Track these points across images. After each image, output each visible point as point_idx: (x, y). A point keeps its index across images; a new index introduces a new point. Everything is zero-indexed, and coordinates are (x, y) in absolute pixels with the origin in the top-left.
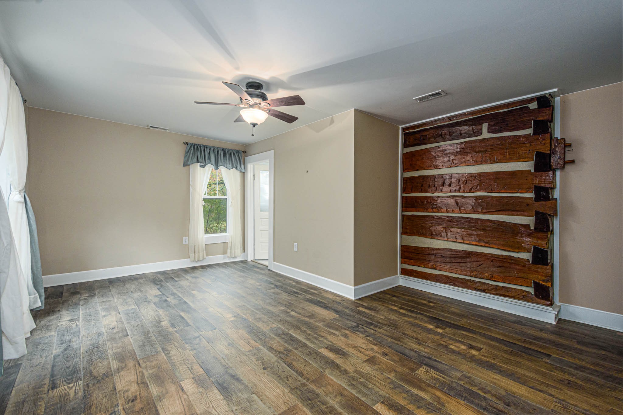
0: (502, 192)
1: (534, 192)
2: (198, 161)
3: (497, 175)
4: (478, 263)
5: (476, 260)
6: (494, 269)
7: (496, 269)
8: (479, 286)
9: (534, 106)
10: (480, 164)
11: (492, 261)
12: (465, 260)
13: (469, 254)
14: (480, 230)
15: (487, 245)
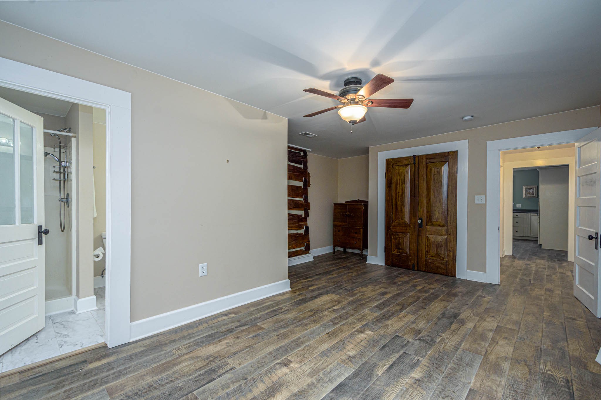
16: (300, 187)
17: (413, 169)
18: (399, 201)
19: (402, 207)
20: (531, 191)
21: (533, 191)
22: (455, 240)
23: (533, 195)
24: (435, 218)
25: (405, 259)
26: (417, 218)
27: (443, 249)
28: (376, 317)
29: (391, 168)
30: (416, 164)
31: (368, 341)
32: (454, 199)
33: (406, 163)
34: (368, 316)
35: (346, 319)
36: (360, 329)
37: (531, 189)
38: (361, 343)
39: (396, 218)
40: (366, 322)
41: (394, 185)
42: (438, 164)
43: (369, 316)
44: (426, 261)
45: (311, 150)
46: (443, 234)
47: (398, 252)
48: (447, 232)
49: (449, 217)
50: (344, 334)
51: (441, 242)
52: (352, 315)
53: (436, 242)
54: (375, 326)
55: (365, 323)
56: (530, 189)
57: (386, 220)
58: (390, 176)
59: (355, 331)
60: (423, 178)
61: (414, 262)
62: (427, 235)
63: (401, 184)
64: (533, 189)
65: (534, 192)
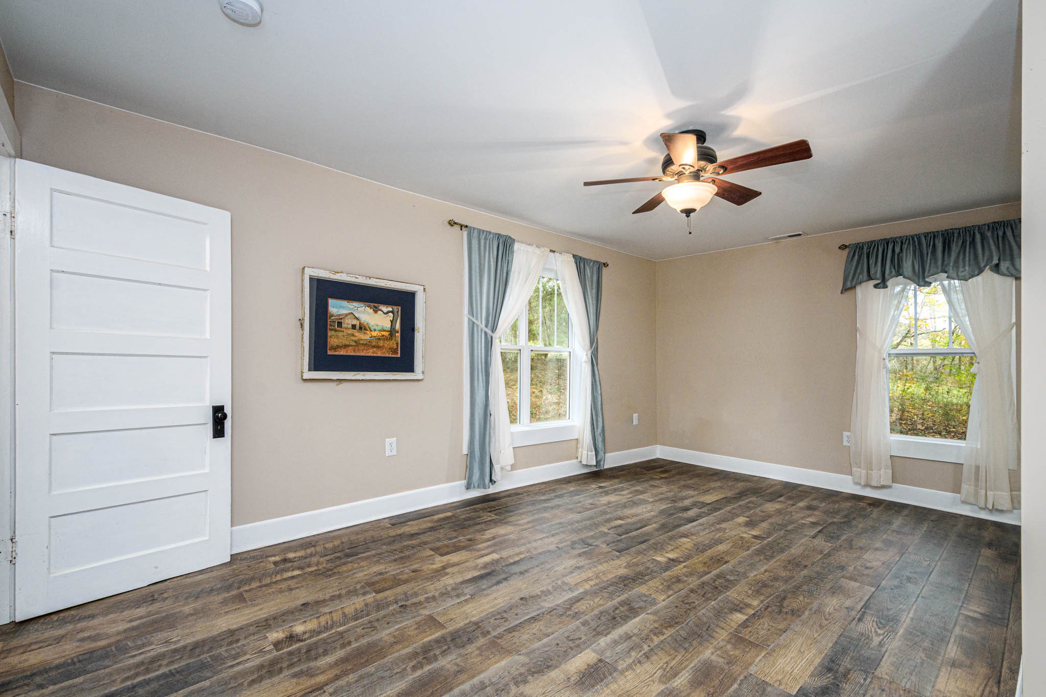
2: (870, 278)
28: (642, 583)
31: (664, 549)
34: (660, 587)
35: (703, 583)
36: (676, 564)
38: (673, 548)
40: (664, 574)
43: (657, 587)
50: (700, 559)
52: (692, 591)
54: (648, 568)
55: (667, 573)
59: (683, 562)
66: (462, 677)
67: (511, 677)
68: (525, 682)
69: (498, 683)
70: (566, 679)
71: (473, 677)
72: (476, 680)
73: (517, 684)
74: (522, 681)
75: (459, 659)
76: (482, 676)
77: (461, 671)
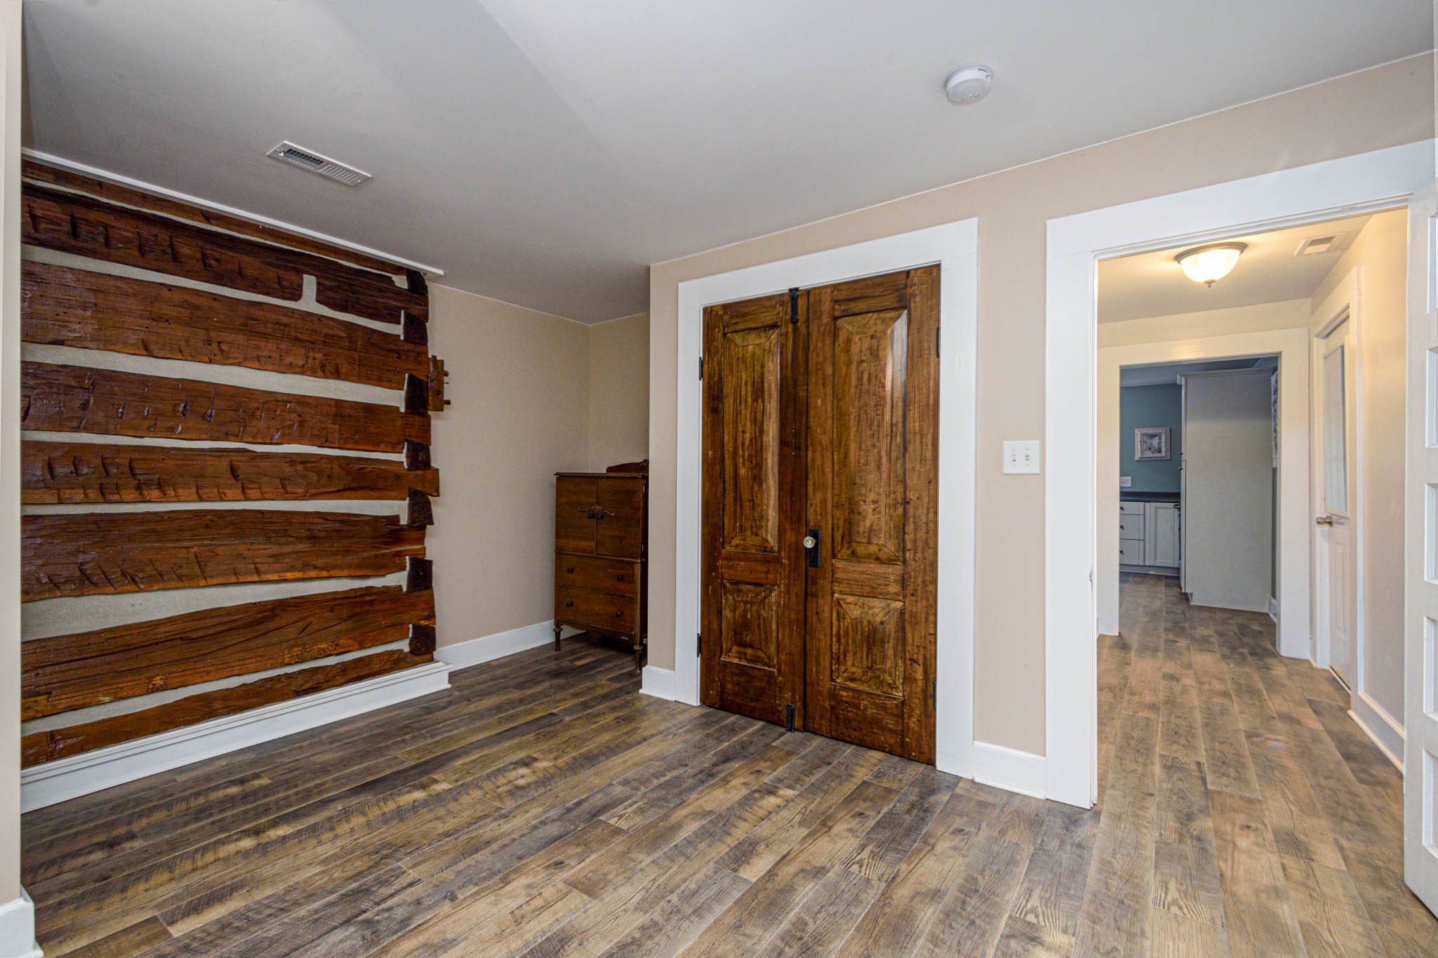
0: (349, 447)
1: (405, 451)
3: (339, 408)
4: (300, 624)
5: (295, 618)
6: (339, 627)
7: (344, 626)
8: (306, 682)
9: (401, 282)
10: (298, 373)
11: (332, 610)
12: (263, 628)
13: (273, 609)
14: (299, 539)
15: (325, 574)
16: (391, 410)
17: (790, 344)
18: (743, 464)
19: (752, 488)
20: (1155, 442)
21: (1160, 443)
22: (932, 618)
23: (1160, 452)
24: (861, 529)
25: (763, 685)
26: (804, 530)
27: (890, 652)
29: (719, 341)
30: (799, 324)
32: (929, 454)
33: (767, 318)
37: (1155, 436)
39: (734, 526)
41: (729, 405)
42: (872, 322)
44: (833, 695)
45: (441, 272)
46: (888, 593)
47: (740, 658)
48: (904, 587)
49: (910, 527)
51: (882, 623)
53: (865, 623)
56: (1153, 436)
57: (703, 535)
58: (717, 368)
60: (823, 373)
61: (793, 696)
62: (836, 595)
63: (749, 400)
64: (1160, 438)
65: (1163, 444)
66: (730, 920)
67: (664, 931)
68: (643, 928)
69: (679, 920)
70: (586, 943)
71: (715, 922)
72: (710, 919)
73: (655, 924)
74: (648, 928)
75: (749, 944)
76: (705, 926)
77: (738, 927)
